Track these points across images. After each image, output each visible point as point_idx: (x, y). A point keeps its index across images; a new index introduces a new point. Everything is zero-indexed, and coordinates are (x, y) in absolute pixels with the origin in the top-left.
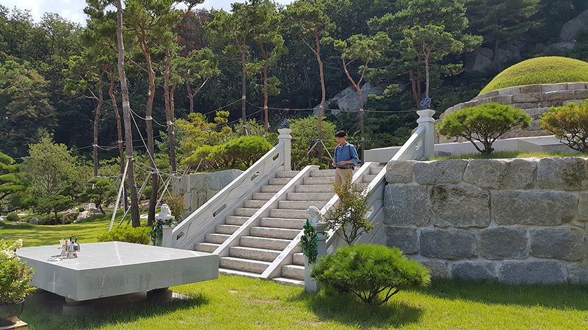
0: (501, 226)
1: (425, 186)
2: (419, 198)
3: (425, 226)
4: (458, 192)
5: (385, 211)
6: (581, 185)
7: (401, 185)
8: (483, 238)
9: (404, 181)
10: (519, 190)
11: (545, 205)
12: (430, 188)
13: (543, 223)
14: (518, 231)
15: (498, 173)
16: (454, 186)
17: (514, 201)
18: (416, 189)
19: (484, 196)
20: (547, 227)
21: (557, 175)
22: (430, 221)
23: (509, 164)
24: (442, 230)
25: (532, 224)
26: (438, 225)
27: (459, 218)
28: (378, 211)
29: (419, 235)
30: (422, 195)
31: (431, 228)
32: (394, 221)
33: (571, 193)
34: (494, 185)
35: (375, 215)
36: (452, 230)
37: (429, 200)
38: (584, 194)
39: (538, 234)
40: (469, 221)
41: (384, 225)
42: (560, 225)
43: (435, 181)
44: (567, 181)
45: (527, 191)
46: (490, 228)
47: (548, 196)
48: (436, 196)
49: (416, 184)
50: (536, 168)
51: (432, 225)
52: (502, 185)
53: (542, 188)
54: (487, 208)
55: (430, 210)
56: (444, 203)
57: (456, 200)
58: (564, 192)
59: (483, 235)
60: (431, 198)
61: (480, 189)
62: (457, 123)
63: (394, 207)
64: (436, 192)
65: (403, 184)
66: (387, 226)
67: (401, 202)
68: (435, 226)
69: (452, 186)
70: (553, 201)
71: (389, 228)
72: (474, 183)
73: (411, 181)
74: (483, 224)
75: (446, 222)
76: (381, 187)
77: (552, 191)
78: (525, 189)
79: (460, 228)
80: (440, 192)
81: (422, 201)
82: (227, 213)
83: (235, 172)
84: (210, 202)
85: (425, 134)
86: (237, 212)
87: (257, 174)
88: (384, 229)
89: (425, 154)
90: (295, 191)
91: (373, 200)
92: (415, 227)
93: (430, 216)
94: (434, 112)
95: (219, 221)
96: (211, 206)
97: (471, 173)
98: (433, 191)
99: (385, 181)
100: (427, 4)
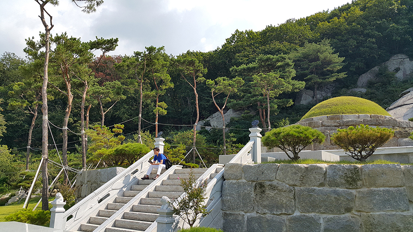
0: (303, 214)
1: (251, 183)
2: (246, 191)
3: (250, 213)
4: (273, 187)
5: (222, 201)
6: (357, 185)
7: (234, 181)
8: (290, 223)
9: (236, 178)
10: (315, 188)
11: (333, 198)
12: (255, 183)
13: (332, 212)
14: (314, 218)
15: (300, 175)
16: (270, 183)
17: (311, 195)
18: (244, 184)
19: (290, 191)
20: (334, 215)
21: (341, 177)
22: (254, 208)
23: (307, 168)
24: (262, 216)
25: (324, 213)
26: (259, 212)
27: (273, 207)
28: (217, 201)
29: (246, 219)
30: (249, 189)
31: (254, 214)
32: (229, 208)
33: (351, 191)
34: (297, 183)
35: (215, 203)
36: (269, 216)
37: (253, 192)
38: (359, 192)
39: (329, 220)
40: (280, 209)
41: (221, 212)
42: (344, 214)
43: (258, 178)
44: (348, 181)
45: (320, 188)
46: (295, 215)
47: (335, 192)
48: (258, 190)
49: (244, 181)
50: (326, 171)
51: (255, 212)
52: (303, 183)
53: (330, 186)
54: (293, 200)
55: (254, 200)
56: (263, 195)
57: (271, 193)
58: (346, 189)
59: (289, 220)
60: (254, 191)
61: (288, 186)
62: (273, 138)
63: (229, 198)
64: (258, 187)
65: (236, 181)
66: (223, 212)
67: (233, 194)
68: (257, 213)
69: (268, 183)
70: (338, 196)
71: (225, 213)
72: (284, 181)
73: (241, 179)
74: (290, 212)
75: (265, 210)
76: (220, 182)
77: (338, 189)
78: (318, 186)
79: (274, 214)
80: (260, 187)
81: (249, 194)
82: (110, 201)
83: (119, 169)
84: (96, 191)
85: (255, 144)
86: (117, 200)
87: (136, 171)
88: (222, 214)
89: (254, 159)
90: (162, 184)
91: (213, 192)
92: (243, 213)
93: (254, 205)
94: (261, 129)
95: (102, 206)
96: (96, 195)
97: (281, 174)
98: (256, 186)
99: (223, 178)
100: (268, 59)
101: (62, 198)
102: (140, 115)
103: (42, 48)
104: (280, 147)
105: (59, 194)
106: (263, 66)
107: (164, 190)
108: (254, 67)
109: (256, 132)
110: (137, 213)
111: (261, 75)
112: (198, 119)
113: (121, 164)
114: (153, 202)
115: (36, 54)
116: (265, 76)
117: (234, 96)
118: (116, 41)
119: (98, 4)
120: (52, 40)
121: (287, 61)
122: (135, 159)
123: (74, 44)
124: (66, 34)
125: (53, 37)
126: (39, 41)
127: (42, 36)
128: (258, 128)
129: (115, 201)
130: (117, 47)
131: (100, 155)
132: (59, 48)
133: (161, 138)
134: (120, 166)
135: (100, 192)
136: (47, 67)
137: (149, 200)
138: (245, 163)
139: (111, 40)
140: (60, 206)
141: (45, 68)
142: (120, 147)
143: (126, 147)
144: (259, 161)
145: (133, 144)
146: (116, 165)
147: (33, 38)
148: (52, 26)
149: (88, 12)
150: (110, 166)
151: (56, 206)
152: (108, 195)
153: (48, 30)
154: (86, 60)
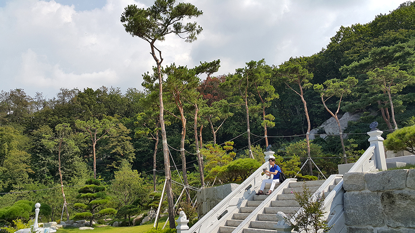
1: (376, 193)
2: (372, 203)
3: (380, 227)
4: (404, 197)
5: (345, 215)
7: (356, 193)
9: (359, 189)
12: (381, 193)
16: (399, 192)
18: (368, 195)
22: (383, 222)
24: (395, 229)
26: (391, 225)
27: (408, 220)
28: (340, 215)
30: (374, 200)
31: (385, 228)
32: (354, 223)
35: (337, 218)
36: (403, 230)
37: (380, 204)
41: (346, 227)
43: (384, 188)
48: (386, 200)
49: (368, 191)
51: (386, 226)
55: (382, 213)
56: (393, 206)
57: (403, 204)
60: (382, 202)
62: (397, 140)
63: (352, 211)
64: (385, 198)
65: (358, 192)
66: (348, 227)
67: (357, 207)
68: (389, 226)
69: (397, 192)
71: (351, 228)
73: (364, 189)
75: (397, 223)
76: (340, 194)
79: (410, 227)
80: (388, 197)
81: (375, 205)
82: (228, 217)
83: (233, 185)
84: (215, 208)
85: (376, 149)
86: (235, 216)
87: (250, 186)
88: (346, 229)
89: (378, 166)
90: (278, 199)
91: (334, 206)
92: (371, 227)
93: (383, 218)
94: (382, 132)
95: (222, 223)
96: (215, 212)
97: (413, 181)
98: (382, 197)
99: (343, 190)
100: (382, 52)
101: (185, 216)
102: (249, 130)
103: (156, 80)
104: (407, 150)
105: (182, 213)
106: (379, 60)
107: (280, 205)
108: (368, 63)
109: (376, 136)
110: (256, 229)
111: (377, 70)
112: (309, 127)
113: (235, 180)
114: (271, 218)
115: (152, 86)
116: (382, 70)
117: (348, 98)
118: (218, 62)
119: (198, 32)
120: (163, 72)
121: (407, 49)
122: (247, 174)
123: (182, 72)
124: (174, 64)
125: (164, 69)
126: (153, 74)
127: (155, 70)
128: (378, 131)
129: (234, 218)
130: (219, 68)
131: (215, 173)
132: (170, 78)
133: (270, 152)
134: (234, 182)
135: (219, 209)
136: (161, 96)
137: (266, 216)
138: (367, 171)
139: (214, 62)
140: (184, 223)
141: (160, 98)
142: (232, 163)
143: (238, 163)
144: (384, 167)
145: (244, 160)
146: (231, 181)
147: (148, 73)
148: (162, 60)
149: (191, 41)
150: (225, 182)
151: (180, 224)
152: (226, 212)
153: (159, 64)
154: (193, 84)
